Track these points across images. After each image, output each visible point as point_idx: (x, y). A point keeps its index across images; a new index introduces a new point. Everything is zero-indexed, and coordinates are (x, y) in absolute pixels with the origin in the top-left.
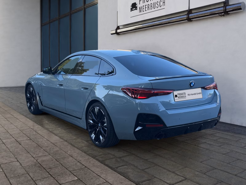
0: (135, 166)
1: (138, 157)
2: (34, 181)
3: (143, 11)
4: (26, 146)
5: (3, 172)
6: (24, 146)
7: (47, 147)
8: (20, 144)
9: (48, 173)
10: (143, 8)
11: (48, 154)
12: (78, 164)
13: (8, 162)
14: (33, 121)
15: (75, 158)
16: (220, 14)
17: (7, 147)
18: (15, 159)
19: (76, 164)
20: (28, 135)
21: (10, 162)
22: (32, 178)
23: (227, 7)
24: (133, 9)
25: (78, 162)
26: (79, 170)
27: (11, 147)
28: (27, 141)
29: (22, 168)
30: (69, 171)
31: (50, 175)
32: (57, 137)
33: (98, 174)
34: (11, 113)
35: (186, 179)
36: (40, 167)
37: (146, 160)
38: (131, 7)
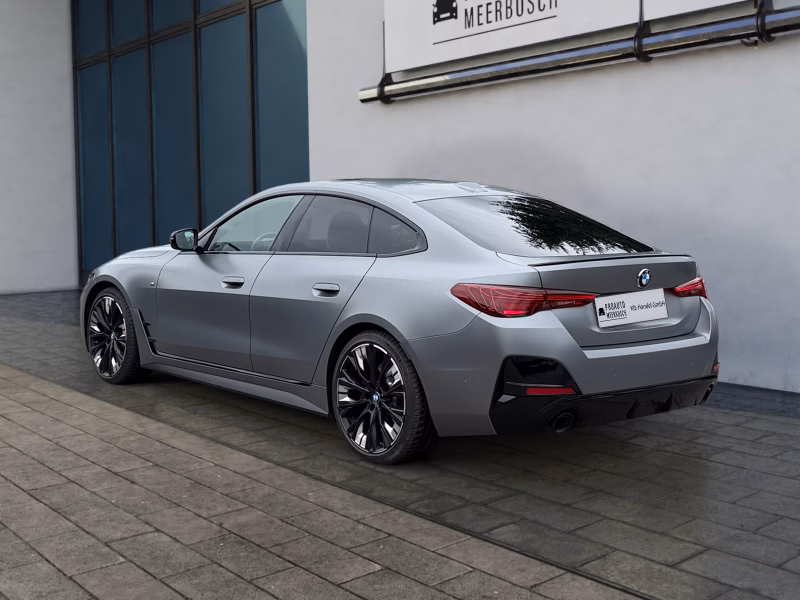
0: (540, 523)
1: (540, 498)
2: (250, 582)
3: (479, 24)
4: (156, 487)
5: (133, 565)
6: (149, 487)
7: (227, 484)
8: (133, 482)
9: (278, 556)
10: (479, 15)
11: (244, 506)
12: (361, 527)
13: (126, 535)
14: (128, 409)
15: (341, 512)
16: (745, 40)
17: (94, 493)
18: (147, 526)
19: (354, 528)
20: (140, 452)
21: (131, 535)
22: (236, 574)
23: (769, 19)
24: (442, 16)
25: (358, 521)
26: (374, 544)
27: (108, 492)
28: (149, 472)
29: (188, 549)
30: (343, 548)
31: (290, 562)
32: (244, 455)
33: (439, 552)
34: (33, 387)
35: (708, 548)
36: (242, 544)
37: (569, 505)
38: (436, 10)
